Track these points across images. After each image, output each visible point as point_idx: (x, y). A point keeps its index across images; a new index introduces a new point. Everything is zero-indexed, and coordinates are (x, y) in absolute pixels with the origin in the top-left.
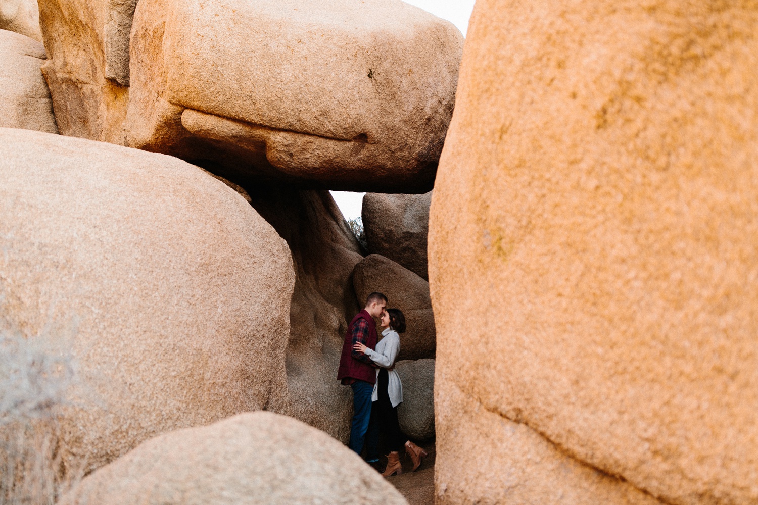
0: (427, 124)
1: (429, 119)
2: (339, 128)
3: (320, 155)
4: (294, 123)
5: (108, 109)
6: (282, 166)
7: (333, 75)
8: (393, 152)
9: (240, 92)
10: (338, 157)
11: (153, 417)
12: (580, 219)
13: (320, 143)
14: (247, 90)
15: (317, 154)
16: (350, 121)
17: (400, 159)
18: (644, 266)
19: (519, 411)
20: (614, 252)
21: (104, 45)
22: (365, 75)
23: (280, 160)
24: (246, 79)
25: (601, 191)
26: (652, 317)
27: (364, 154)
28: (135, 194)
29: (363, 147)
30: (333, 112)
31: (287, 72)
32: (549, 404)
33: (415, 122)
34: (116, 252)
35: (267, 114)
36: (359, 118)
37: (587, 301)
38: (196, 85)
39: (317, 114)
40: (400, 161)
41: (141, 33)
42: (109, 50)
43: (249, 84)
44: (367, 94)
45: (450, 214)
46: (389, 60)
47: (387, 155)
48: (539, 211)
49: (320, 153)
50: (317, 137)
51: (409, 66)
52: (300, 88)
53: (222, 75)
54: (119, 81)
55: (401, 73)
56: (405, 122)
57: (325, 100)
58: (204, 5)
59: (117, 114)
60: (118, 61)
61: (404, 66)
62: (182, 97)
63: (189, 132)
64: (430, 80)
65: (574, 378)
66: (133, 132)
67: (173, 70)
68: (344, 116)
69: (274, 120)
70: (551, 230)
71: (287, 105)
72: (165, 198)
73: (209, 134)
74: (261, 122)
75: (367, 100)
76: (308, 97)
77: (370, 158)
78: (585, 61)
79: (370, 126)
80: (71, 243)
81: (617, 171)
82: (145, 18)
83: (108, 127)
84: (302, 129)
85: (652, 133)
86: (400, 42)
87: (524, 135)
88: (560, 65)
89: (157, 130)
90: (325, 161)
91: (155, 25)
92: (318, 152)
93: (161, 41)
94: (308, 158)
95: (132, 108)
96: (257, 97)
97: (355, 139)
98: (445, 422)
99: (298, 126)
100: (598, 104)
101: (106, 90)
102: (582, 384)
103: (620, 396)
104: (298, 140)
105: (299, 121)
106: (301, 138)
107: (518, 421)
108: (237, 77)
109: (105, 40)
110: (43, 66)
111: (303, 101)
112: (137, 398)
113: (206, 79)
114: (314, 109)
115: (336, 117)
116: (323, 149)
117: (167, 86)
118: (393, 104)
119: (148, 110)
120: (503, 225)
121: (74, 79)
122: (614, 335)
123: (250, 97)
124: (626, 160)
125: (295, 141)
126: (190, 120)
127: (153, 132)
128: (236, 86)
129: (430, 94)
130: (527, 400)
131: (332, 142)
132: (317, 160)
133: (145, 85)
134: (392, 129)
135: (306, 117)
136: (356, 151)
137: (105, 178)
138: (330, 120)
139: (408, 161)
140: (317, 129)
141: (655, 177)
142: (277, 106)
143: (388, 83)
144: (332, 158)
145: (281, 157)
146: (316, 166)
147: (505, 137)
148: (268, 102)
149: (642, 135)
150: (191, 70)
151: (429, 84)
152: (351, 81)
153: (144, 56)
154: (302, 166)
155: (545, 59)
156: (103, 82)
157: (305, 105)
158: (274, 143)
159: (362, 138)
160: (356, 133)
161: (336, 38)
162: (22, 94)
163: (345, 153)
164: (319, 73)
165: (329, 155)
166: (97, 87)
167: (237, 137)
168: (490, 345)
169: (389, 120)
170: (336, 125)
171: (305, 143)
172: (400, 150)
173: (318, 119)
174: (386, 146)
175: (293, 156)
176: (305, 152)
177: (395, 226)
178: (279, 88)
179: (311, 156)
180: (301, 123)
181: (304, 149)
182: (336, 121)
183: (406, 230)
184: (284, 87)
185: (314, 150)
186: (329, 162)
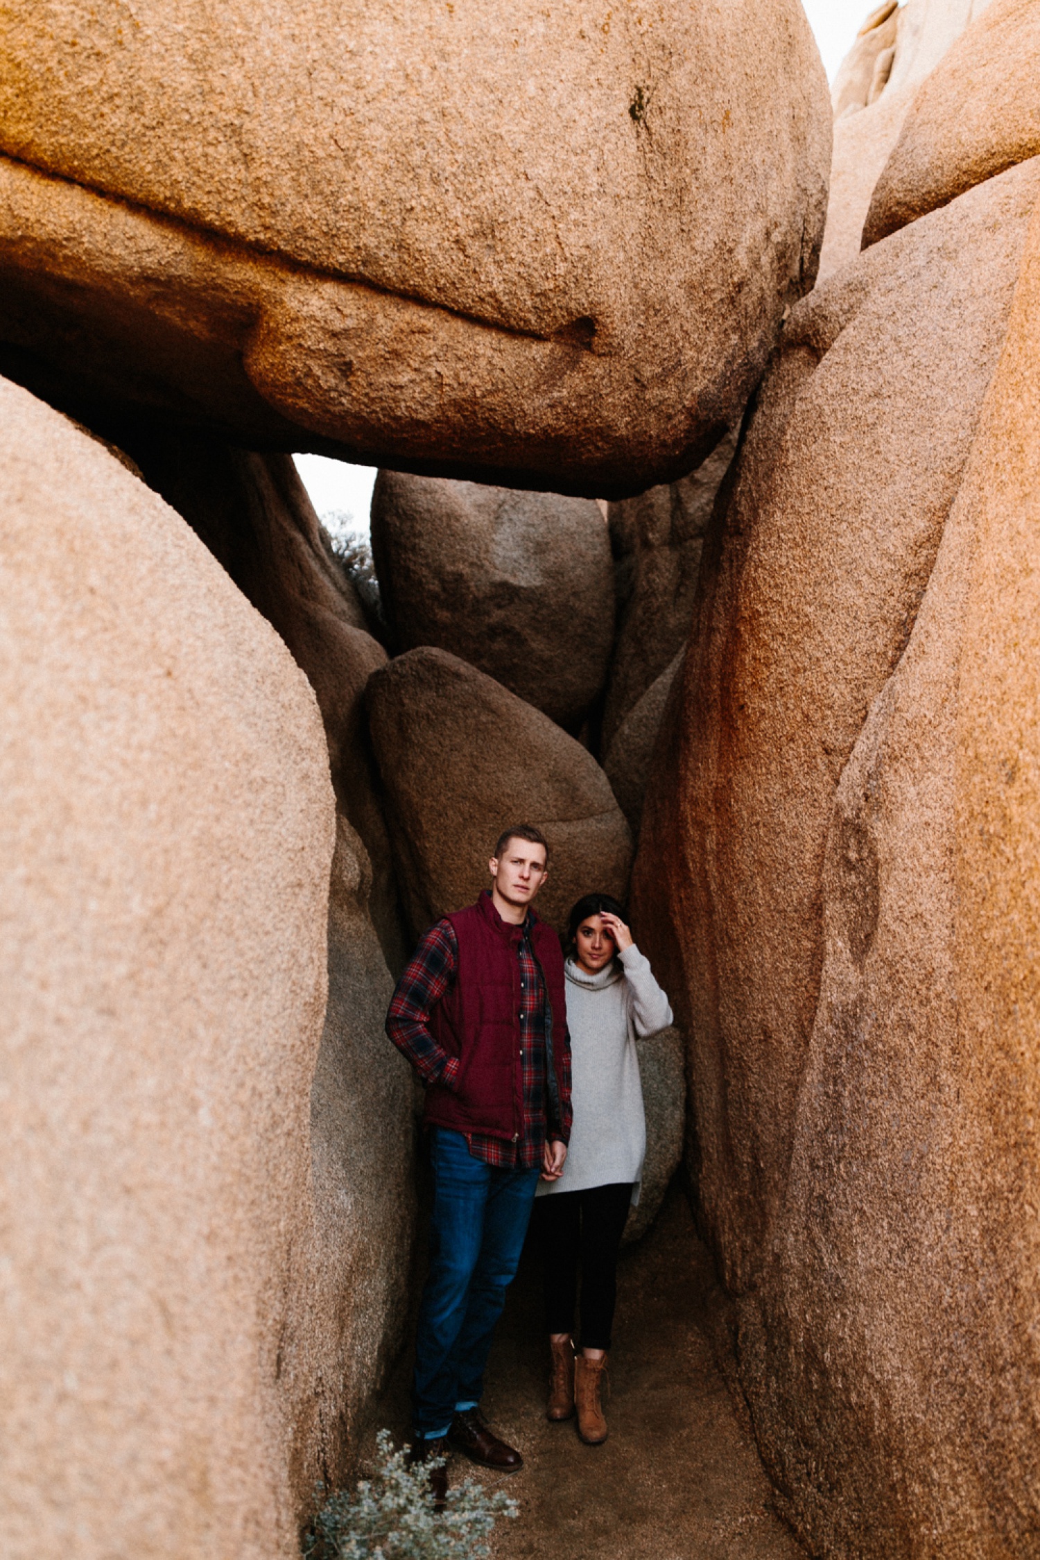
1: (740, 287)
2: (525, 290)
3: (446, 381)
4: (381, 254)
6: (303, 404)
7: (531, 88)
8: (644, 387)
9: (196, 107)
10: (498, 390)
13: (452, 338)
14: (228, 102)
15: (434, 376)
16: (562, 268)
17: (653, 409)
22: (624, 106)
23: (301, 384)
24: (228, 55)
27: (570, 386)
29: (574, 364)
30: (514, 228)
33: (709, 293)
35: (289, 208)
36: (588, 260)
38: (21, 55)
39: (463, 232)
40: (653, 417)
43: (236, 77)
44: (620, 179)
47: (626, 395)
49: (445, 371)
50: (444, 314)
51: (727, 97)
52: (422, 122)
53: (136, 27)
57: (496, 180)
68: (548, 250)
69: (312, 233)
73: (54, 256)
74: (262, 236)
75: (617, 200)
76: (442, 160)
77: (584, 402)
79: (612, 292)
84: (404, 280)
90: (454, 403)
92: (439, 367)
94: (401, 387)
96: (261, 136)
97: (561, 334)
99: (390, 270)
104: (380, 319)
105: (400, 246)
106: (392, 311)
108: (194, 44)
111: (425, 173)
113: (67, 35)
114: (456, 212)
115: (521, 248)
116: (459, 359)
123: (236, 130)
125: (371, 321)
128: (186, 81)
131: (488, 339)
132: (429, 397)
134: (652, 309)
135: (425, 236)
136: (551, 377)
138: (502, 256)
139: (670, 417)
140: (453, 284)
142: (329, 182)
143: (677, 149)
144: (478, 393)
145: (309, 374)
146: (423, 415)
152: (583, 121)
154: (374, 411)
157: (428, 190)
158: (296, 320)
159: (582, 331)
160: (571, 314)
163: (521, 379)
164: (489, 75)
165: (475, 381)
167: (157, 281)
170: (516, 278)
171: (402, 331)
172: (661, 380)
173: (463, 251)
174: (631, 366)
175: (353, 374)
176: (396, 363)
177: (472, 564)
178: (349, 113)
179: (412, 381)
180: (406, 257)
181: (396, 354)
182: (522, 264)
183: (498, 576)
184: (364, 111)
185: (426, 359)
186: (466, 405)
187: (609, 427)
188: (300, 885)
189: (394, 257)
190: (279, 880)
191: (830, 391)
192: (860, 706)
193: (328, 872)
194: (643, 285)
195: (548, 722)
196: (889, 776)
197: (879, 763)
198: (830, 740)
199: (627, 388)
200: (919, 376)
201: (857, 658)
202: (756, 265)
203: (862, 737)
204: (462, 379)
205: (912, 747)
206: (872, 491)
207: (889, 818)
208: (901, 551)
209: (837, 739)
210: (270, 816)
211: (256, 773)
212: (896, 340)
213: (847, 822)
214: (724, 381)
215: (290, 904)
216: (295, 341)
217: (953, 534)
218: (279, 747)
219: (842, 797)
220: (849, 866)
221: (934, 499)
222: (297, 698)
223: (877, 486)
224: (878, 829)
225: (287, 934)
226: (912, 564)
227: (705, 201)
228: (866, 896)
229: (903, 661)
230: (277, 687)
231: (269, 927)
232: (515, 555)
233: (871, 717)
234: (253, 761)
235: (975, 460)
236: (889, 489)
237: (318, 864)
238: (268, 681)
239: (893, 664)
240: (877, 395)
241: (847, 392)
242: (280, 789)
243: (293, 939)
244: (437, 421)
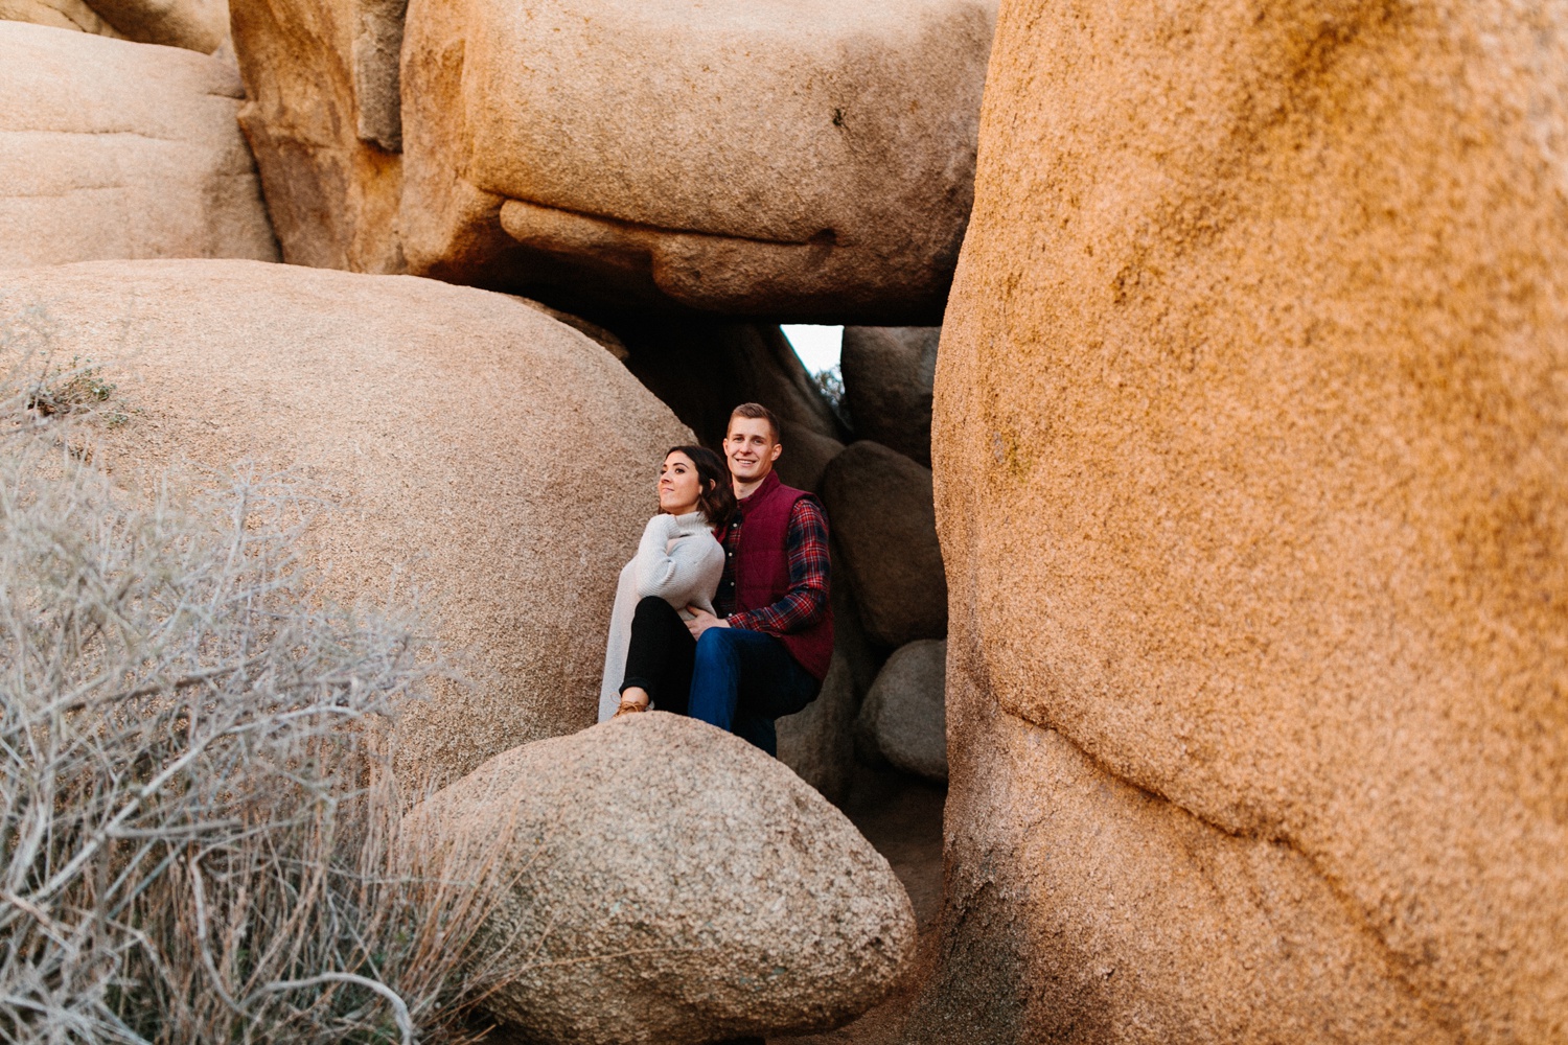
0: (949, 200)
1: (953, 191)
2: (783, 222)
3: (751, 273)
4: (701, 218)
5: (364, 193)
6: (681, 295)
7: (768, 125)
9: (602, 168)
10: (782, 274)
11: (490, 732)
12: (1104, 428)
13: (750, 252)
14: (616, 163)
15: (744, 272)
16: (802, 208)
17: (899, 270)
18: (1175, 499)
19: (1043, 710)
20: (1143, 479)
21: (354, 79)
22: (829, 120)
23: (677, 286)
24: (613, 143)
25: (1127, 391)
26: (1184, 571)
27: (829, 266)
28: (440, 373)
29: (829, 254)
30: (770, 194)
31: (686, 126)
32: (1078, 698)
33: (926, 200)
34: (420, 474)
35: (652, 205)
36: (818, 202)
37: (1117, 548)
38: (524, 159)
39: (741, 200)
40: (900, 274)
41: (420, 58)
42: (363, 87)
43: (618, 152)
45: (956, 396)
46: (872, 89)
47: (872, 265)
48: (1060, 411)
49: (749, 269)
50: (742, 241)
51: (912, 94)
52: (710, 154)
53: (571, 139)
54: (383, 143)
55: (896, 110)
56: (907, 201)
57: (755, 174)
58: (534, 12)
59: (381, 203)
60: (379, 106)
61: (903, 96)
62: (501, 177)
63: (515, 240)
64: (954, 117)
65: (1105, 657)
66: (413, 240)
67: (482, 132)
68: (792, 201)
69: (665, 214)
70: (1074, 440)
71: (687, 186)
72: (485, 374)
73: (550, 242)
74: (642, 219)
76: (723, 170)
77: (841, 272)
78: (1100, 205)
79: (840, 214)
80: (354, 466)
81: (1141, 366)
82: (427, 31)
83: (365, 227)
84: (716, 228)
85: (1175, 319)
86: (892, 52)
87: (1037, 294)
88: (1073, 202)
89: (457, 238)
90: (759, 284)
91: (446, 44)
92: (746, 267)
93: (458, 74)
94: (728, 280)
95: (409, 195)
96: (633, 175)
97: (812, 240)
98: (954, 737)
99: (708, 223)
100: (1115, 269)
101: (359, 159)
102: (1115, 665)
103: (1156, 681)
104: (708, 248)
105: (710, 213)
106: (714, 243)
107: (1044, 726)
108: (597, 141)
109: (355, 69)
110: (243, 114)
111: (716, 177)
112: (466, 703)
113: (542, 148)
114: (736, 192)
115: (776, 202)
116: (756, 261)
117: (473, 161)
118: (882, 170)
119: (439, 200)
120: (1017, 428)
121: (299, 138)
122: (1149, 596)
123: (621, 175)
124: (1150, 354)
125: (704, 250)
126: (515, 217)
127: (449, 241)
128: (595, 158)
129: (953, 144)
130: (1052, 692)
131: (769, 249)
132: (744, 283)
133: (432, 152)
135: (722, 206)
136: (814, 262)
137: (390, 349)
138: (765, 208)
139: (913, 273)
140: (743, 226)
141: (1182, 380)
142: (669, 190)
143: (872, 132)
144: (771, 277)
145: (679, 280)
146: (742, 292)
147: (1014, 292)
148: (654, 183)
149: (1164, 319)
150: (515, 131)
151: (952, 126)
152: (802, 135)
153: (428, 100)
154: (716, 294)
155: (1056, 189)
156: (351, 142)
157: (718, 185)
158: (667, 255)
159: (826, 237)
160: (814, 229)
161: (773, 57)
162: (210, 169)
163: (795, 266)
164: (743, 125)
165: (766, 271)
166: (342, 152)
167: (600, 247)
168: (1005, 612)
169: (874, 200)
170: (776, 217)
171: (722, 252)
172: (899, 252)
173: (744, 209)
174: (870, 250)
175: (701, 277)
176: (722, 269)
178: (673, 157)
179: (732, 276)
180: (714, 217)
181: (720, 264)
182: (778, 210)
184: (680, 155)
185: (737, 264)
186: (766, 283)
189: (709, 219)
199: (872, 261)
204: (760, 271)
216: (670, 265)
244: (752, 294)
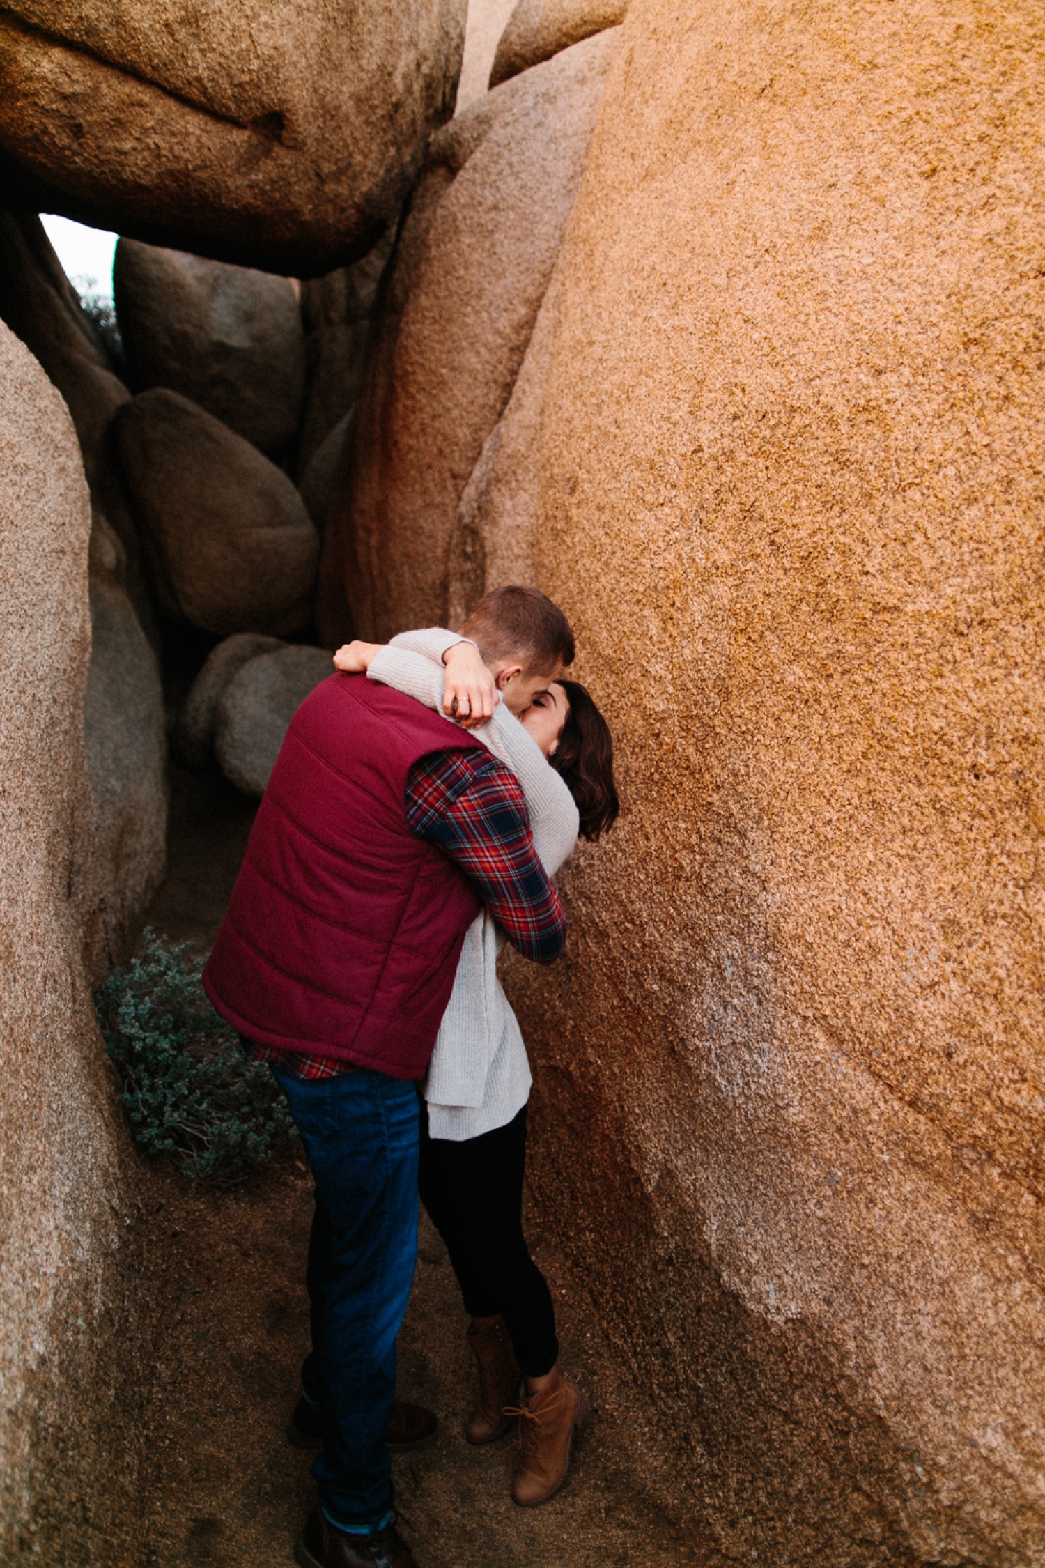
2: (226, 80)
3: (163, 152)
4: (101, 27)
6: (41, 158)
8: (323, 181)
10: (206, 167)
13: (166, 114)
15: (153, 146)
16: (255, 65)
17: (330, 201)
23: (38, 140)
27: (265, 171)
29: (267, 152)
30: (215, 22)
36: (273, 64)
39: (171, 17)
40: (330, 208)
47: (309, 186)
49: (162, 144)
50: (159, 92)
68: (243, 46)
75: (299, 10)
77: (276, 186)
79: (296, 92)
84: (123, 55)
90: (171, 173)
92: (157, 139)
94: (125, 153)
97: (256, 124)
99: (110, 40)
104: (104, 88)
105: (118, 23)
106: (114, 82)
115: (222, 40)
116: (173, 134)
125: (96, 89)
131: (196, 120)
132: (149, 165)
134: (328, 113)
135: (141, 16)
136: (249, 161)
138: (205, 45)
139: (343, 210)
140: (165, 64)
144: (190, 167)
145: (45, 131)
146: (145, 181)
154: (103, 172)
158: (29, 78)
159: (273, 124)
160: (263, 107)
163: (225, 160)
165: (186, 155)
170: (218, 68)
171: (123, 102)
172: (337, 176)
173: (172, 35)
174: (312, 161)
175: (83, 136)
176: (120, 131)
177: (195, 326)
179: (134, 149)
180: (123, 33)
181: (118, 121)
182: (222, 55)
183: (216, 337)
185: (145, 131)
186: (181, 176)
187: (297, 211)
188: (63, 551)
189: (113, 31)
190: (45, 546)
191: (462, 201)
192: (476, 444)
193: (86, 545)
194: (321, 91)
195: (256, 453)
196: (495, 495)
197: (489, 484)
198: (455, 467)
199: (310, 179)
200: (525, 195)
201: (475, 408)
202: (409, 90)
203: (478, 467)
204: (176, 153)
205: (510, 473)
206: (490, 283)
207: (494, 523)
208: (508, 331)
209: (461, 467)
210: (34, 496)
211: (19, 459)
212: (511, 165)
213: (466, 526)
214: (384, 185)
215: (56, 565)
216: (30, 99)
217: (544, 318)
218: (38, 442)
219: (463, 508)
220: (467, 557)
221: (532, 292)
222: (52, 406)
223: (493, 279)
224: (486, 531)
225: (55, 587)
226: (516, 340)
227: (369, 26)
228: (477, 577)
229: (506, 412)
230: (34, 395)
231: (39, 580)
232: (228, 320)
233: (484, 452)
234: (17, 450)
235: (561, 263)
236: (501, 282)
237: (77, 538)
238: (25, 389)
239: (500, 414)
240: (495, 207)
241: (474, 204)
242: (41, 476)
243: (60, 591)
244: (157, 187)
